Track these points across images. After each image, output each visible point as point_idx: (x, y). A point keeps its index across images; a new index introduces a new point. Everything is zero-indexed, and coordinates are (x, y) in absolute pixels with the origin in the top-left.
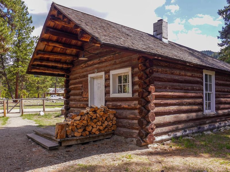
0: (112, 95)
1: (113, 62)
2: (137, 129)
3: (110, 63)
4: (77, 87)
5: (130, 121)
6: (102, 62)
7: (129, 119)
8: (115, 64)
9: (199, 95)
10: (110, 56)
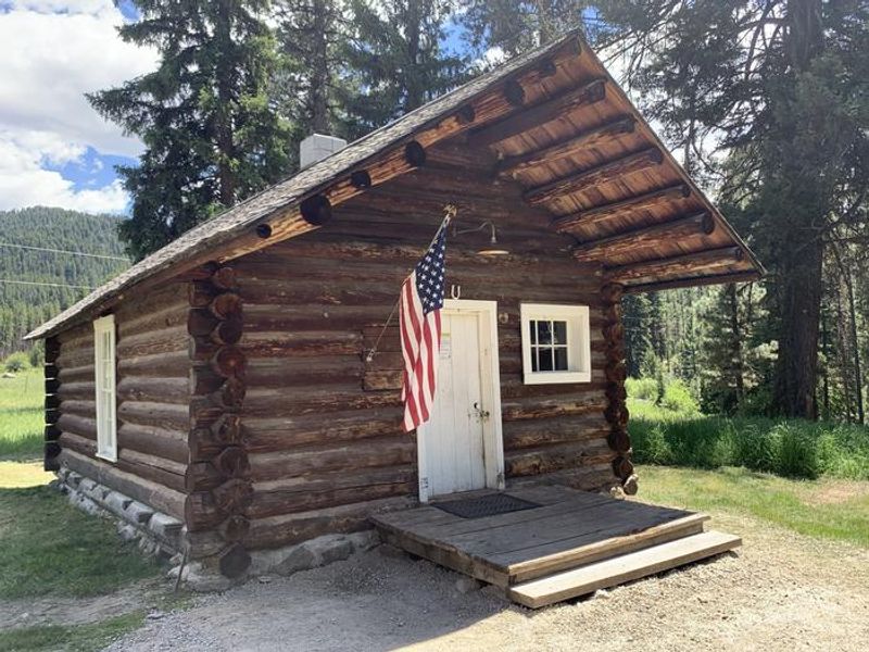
0: (532, 378)
2: (608, 460)
5: (582, 445)
7: (581, 439)
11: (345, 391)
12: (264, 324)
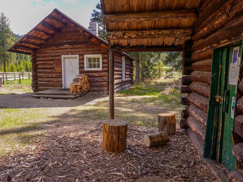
0: (86, 69)
1: (86, 49)
2: (106, 87)
3: (83, 50)
4: (48, 63)
5: (100, 83)
6: (75, 48)
7: (100, 82)
8: (88, 51)
9: (120, 69)
10: (83, 46)
11: (51, 70)
12: (39, 61)
